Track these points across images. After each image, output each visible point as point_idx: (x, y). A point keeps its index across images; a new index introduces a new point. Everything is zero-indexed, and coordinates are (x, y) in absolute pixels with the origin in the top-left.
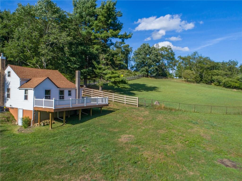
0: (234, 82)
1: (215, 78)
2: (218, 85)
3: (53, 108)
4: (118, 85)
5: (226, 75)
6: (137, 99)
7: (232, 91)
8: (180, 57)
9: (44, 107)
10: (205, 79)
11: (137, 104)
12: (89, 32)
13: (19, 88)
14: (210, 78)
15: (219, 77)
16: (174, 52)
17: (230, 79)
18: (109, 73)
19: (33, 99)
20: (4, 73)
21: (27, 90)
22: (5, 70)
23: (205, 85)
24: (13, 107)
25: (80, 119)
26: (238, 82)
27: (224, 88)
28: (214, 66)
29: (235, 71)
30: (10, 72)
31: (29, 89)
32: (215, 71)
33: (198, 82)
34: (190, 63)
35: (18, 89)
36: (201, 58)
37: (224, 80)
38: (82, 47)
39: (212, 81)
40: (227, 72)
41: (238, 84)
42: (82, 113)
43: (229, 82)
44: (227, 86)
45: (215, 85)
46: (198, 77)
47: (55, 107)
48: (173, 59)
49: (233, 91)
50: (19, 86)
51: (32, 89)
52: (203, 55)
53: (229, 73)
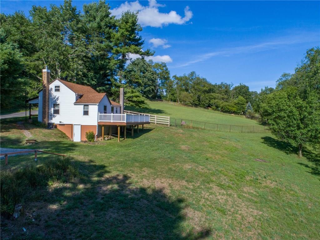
0: (231, 106)
1: (212, 101)
2: (215, 110)
3: (125, 122)
4: (140, 105)
5: (223, 99)
6: (168, 118)
7: (230, 115)
8: (175, 77)
9: (112, 121)
10: (203, 103)
11: (169, 124)
12: (109, 45)
13: (75, 103)
14: (207, 102)
15: (216, 100)
16: (169, 71)
17: (228, 104)
18: (129, 92)
19: (97, 114)
20: (49, 87)
21: (88, 105)
22: (50, 84)
23: (202, 109)
24: (65, 123)
25: (133, 135)
26: (235, 106)
27: (222, 113)
28: (211, 90)
29: (231, 95)
30: (59, 87)
31: (90, 105)
32: (212, 94)
33: (196, 106)
34: (186, 84)
35: (74, 105)
36: (199, 79)
37: (222, 103)
38: (102, 61)
39: (209, 106)
40: (224, 96)
41: (236, 108)
42: (127, 132)
43: (227, 106)
44: (226, 111)
45: (213, 109)
46: (196, 101)
47: (126, 121)
48: (167, 79)
49: (232, 116)
50: (74, 101)
51: (96, 105)
52: (200, 76)
53: (226, 97)
